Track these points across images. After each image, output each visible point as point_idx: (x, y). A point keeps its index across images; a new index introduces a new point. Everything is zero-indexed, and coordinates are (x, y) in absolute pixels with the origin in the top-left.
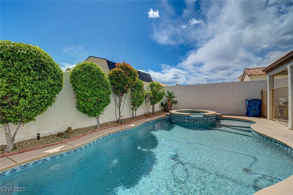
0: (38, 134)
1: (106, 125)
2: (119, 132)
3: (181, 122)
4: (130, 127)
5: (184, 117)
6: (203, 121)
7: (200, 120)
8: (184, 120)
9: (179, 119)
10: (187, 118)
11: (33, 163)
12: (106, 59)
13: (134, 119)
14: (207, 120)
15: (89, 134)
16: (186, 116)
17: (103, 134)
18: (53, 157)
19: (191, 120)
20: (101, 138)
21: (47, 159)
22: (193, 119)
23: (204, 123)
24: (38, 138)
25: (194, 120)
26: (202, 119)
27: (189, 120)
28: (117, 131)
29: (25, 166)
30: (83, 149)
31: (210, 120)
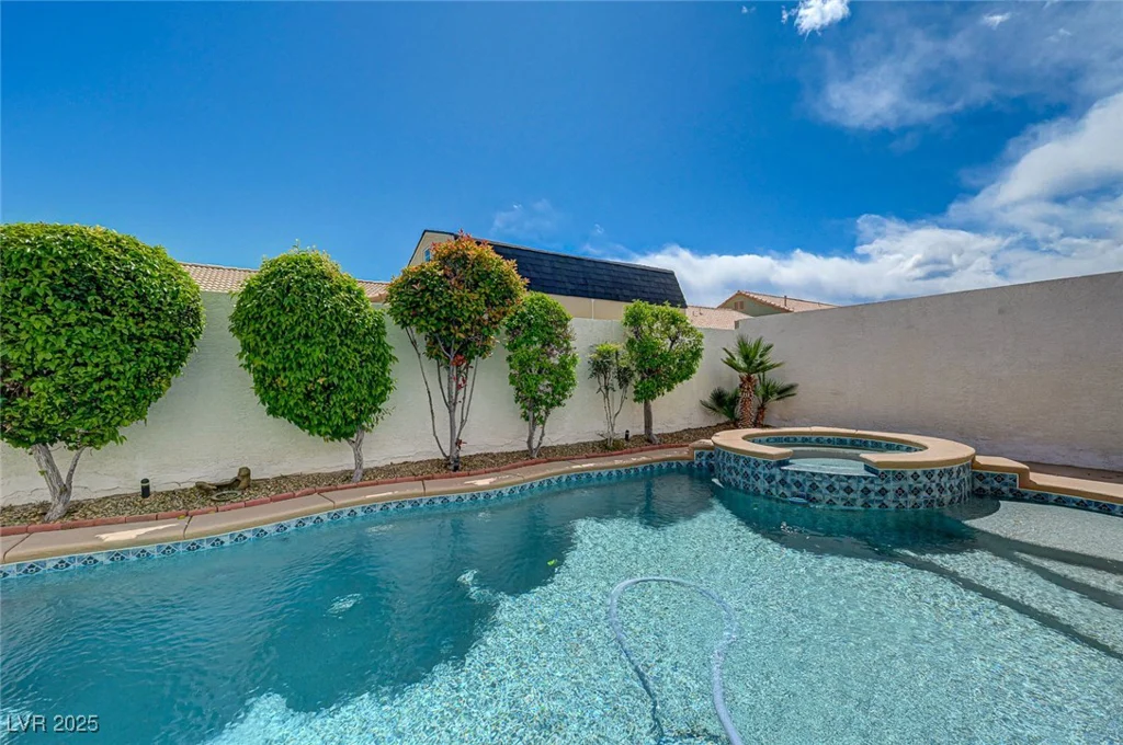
0: (142, 482)
1: (391, 473)
2: (415, 504)
3: (742, 486)
4: (471, 486)
5: (752, 463)
6: (852, 496)
7: (831, 488)
8: (752, 479)
9: (733, 471)
10: (767, 471)
11: (55, 563)
12: (452, 234)
13: (530, 456)
14: (883, 492)
15: (299, 496)
16: (760, 460)
17: (331, 504)
18: (118, 555)
19: (783, 482)
20: (324, 516)
21: (97, 558)
22: (796, 478)
23: (858, 506)
24: (146, 492)
25: (799, 485)
26: (844, 484)
27: (774, 483)
28: (406, 496)
29: (32, 566)
30: (227, 544)
31: (900, 492)
